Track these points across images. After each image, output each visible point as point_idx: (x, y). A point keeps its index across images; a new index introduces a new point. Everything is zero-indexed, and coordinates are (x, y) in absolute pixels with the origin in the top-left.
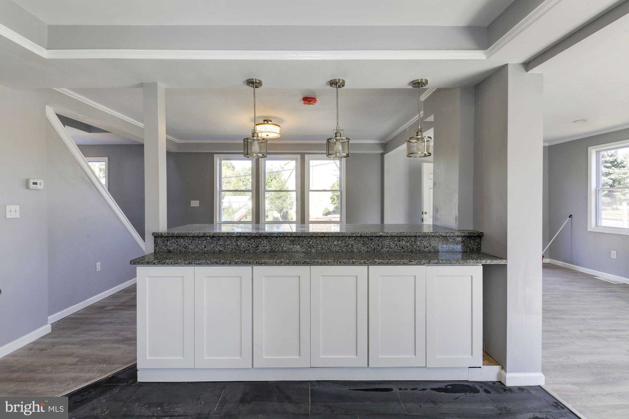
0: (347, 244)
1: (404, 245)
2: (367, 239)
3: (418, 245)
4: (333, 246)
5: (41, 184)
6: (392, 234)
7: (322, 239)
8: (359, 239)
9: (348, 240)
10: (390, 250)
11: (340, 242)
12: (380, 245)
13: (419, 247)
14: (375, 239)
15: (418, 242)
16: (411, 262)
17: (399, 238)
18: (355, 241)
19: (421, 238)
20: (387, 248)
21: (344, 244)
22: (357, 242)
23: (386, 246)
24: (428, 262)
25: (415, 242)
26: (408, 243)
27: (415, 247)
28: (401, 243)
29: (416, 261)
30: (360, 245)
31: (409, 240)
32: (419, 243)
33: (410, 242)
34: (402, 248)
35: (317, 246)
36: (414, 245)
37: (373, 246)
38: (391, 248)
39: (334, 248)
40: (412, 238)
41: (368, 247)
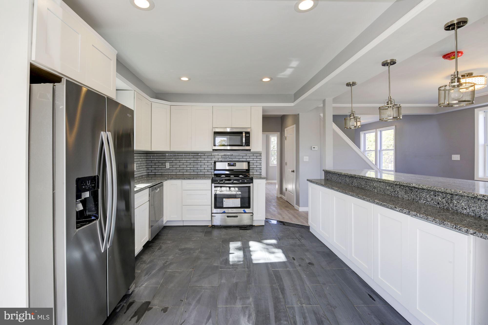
0: (394, 190)
1: (440, 201)
2: (408, 189)
3: (455, 205)
4: (386, 190)
5: (316, 148)
6: (423, 187)
7: (380, 183)
8: (402, 187)
9: (395, 187)
10: (427, 202)
11: (390, 188)
12: (419, 196)
13: (456, 206)
14: (414, 190)
15: (454, 201)
16: (396, 208)
17: (435, 192)
18: (400, 189)
19: (458, 197)
20: (424, 200)
21: (393, 190)
22: (401, 190)
23: (423, 198)
24: (408, 212)
25: (451, 200)
26: (444, 200)
27: (451, 205)
28: (437, 198)
29: (399, 209)
30: (403, 193)
31: (445, 197)
32: (456, 202)
33: (446, 199)
34: (438, 203)
35: (377, 188)
36: (451, 203)
37: (412, 196)
38: (428, 201)
39: (387, 192)
40: (448, 195)
41: (409, 196)
